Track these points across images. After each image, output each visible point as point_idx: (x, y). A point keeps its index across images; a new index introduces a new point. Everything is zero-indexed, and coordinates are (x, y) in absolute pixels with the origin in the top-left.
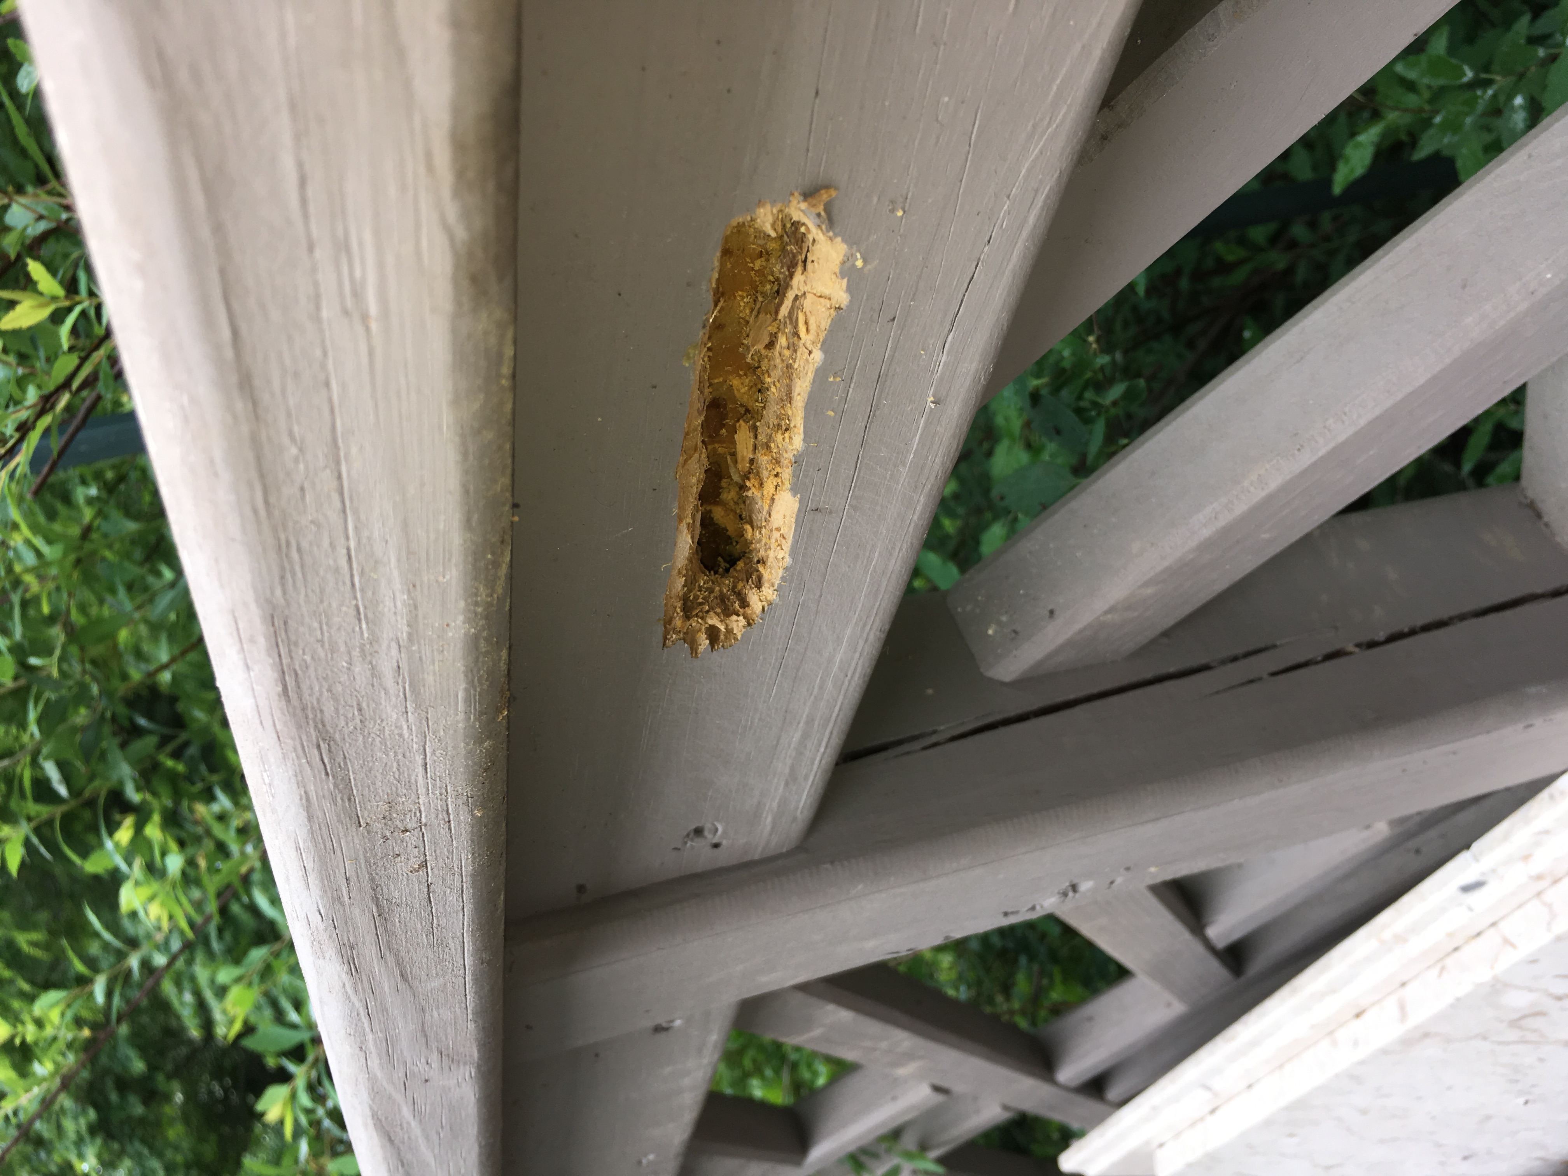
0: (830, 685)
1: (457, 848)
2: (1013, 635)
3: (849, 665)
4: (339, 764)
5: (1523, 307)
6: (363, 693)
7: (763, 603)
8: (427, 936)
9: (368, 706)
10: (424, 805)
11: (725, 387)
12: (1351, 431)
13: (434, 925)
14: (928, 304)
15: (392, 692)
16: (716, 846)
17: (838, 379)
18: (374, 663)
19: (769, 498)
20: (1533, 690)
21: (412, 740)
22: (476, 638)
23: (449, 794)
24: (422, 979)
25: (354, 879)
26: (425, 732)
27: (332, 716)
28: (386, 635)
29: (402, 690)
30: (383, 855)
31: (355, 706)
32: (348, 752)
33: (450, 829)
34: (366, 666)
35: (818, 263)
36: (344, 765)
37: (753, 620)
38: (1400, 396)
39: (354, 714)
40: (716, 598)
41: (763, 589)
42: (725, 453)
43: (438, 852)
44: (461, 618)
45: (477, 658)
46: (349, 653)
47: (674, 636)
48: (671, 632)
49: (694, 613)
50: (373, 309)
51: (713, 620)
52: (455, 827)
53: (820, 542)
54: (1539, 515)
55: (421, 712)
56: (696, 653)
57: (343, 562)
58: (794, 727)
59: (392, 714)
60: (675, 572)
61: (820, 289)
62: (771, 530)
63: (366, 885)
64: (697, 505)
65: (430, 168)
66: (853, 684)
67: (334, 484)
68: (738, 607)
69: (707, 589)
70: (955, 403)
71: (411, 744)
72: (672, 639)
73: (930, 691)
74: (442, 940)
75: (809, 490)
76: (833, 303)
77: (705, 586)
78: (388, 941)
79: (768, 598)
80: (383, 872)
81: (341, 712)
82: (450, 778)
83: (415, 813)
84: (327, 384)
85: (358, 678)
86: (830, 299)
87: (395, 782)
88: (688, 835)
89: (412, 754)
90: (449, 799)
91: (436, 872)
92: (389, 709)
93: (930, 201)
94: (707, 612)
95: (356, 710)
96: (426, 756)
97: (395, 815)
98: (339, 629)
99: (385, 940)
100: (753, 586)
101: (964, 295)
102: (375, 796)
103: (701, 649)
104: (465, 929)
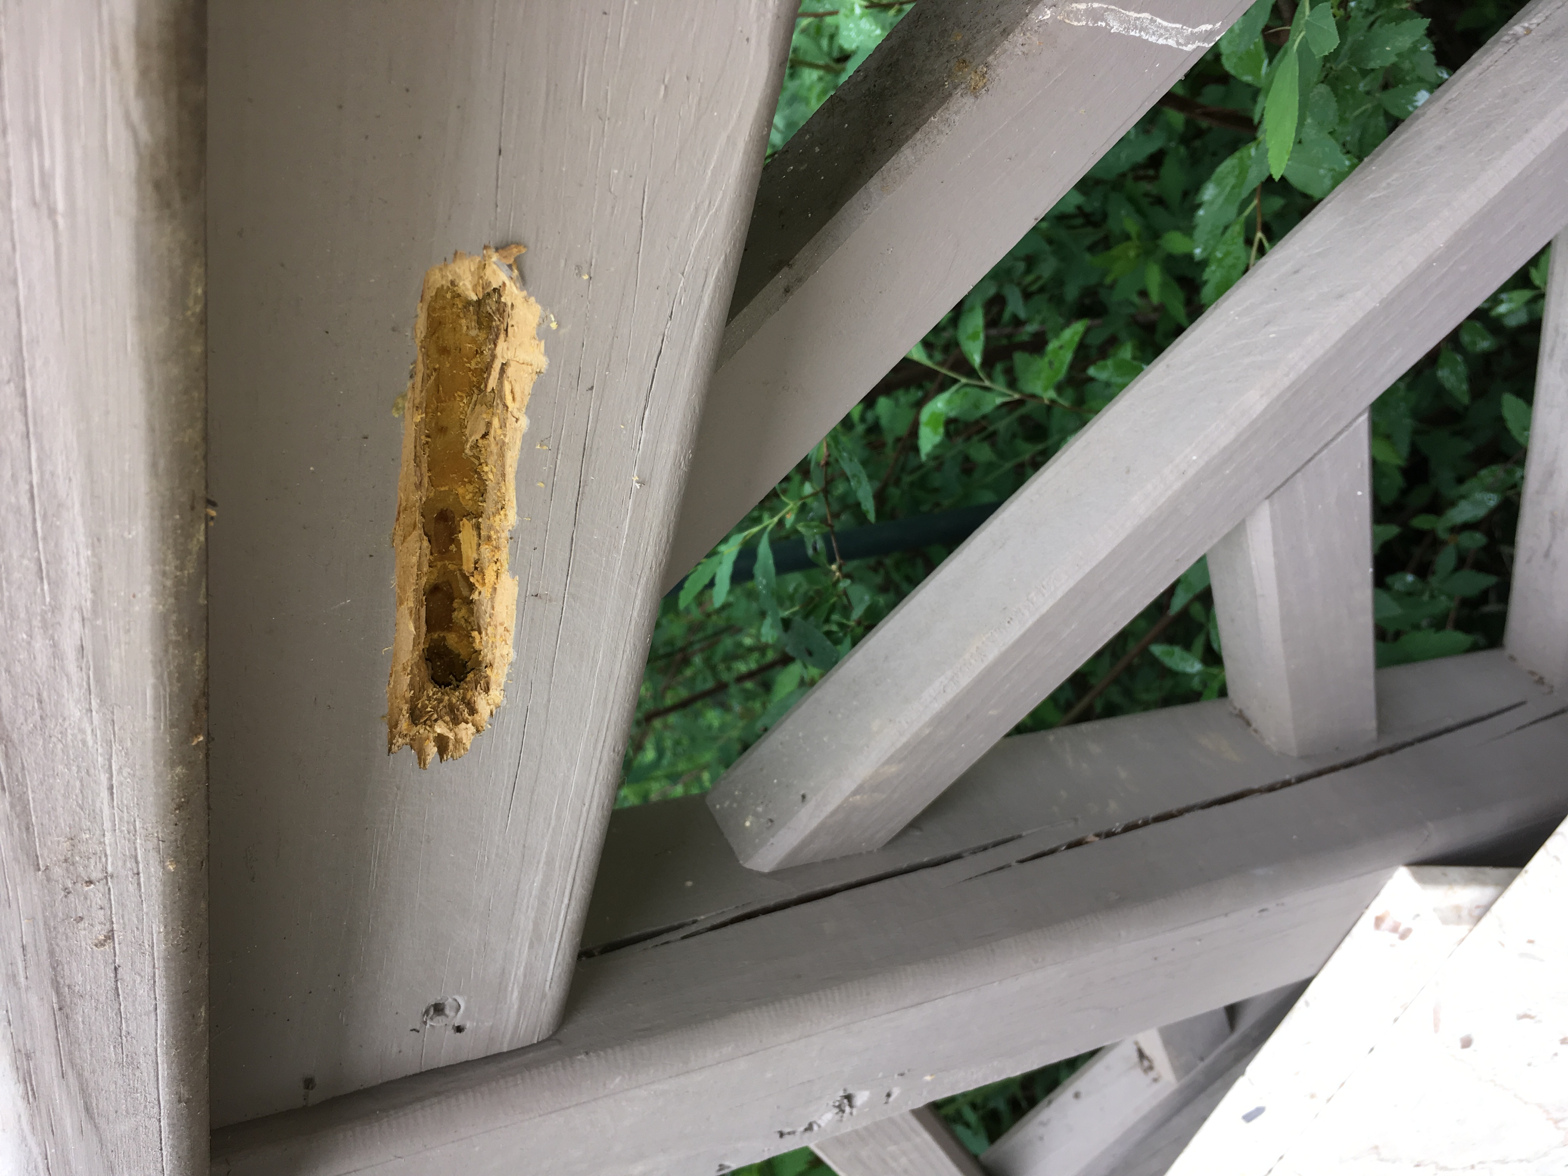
0: (567, 814)
1: (147, 914)
2: (770, 824)
3: (586, 790)
4: (17, 775)
5: (1177, 486)
6: (44, 679)
7: (492, 706)
8: (115, 1047)
9: (50, 699)
10: (110, 845)
11: (452, 497)
12: (1051, 603)
13: (124, 1033)
14: (622, 378)
15: (74, 680)
16: (459, 1029)
17: (545, 448)
18: (56, 638)
19: (491, 586)
20: (1260, 872)
21: (97, 750)
22: (164, 617)
23: (138, 833)
24: (111, 1118)
25: (30, 949)
26: (111, 741)
27: (10, 707)
28: (69, 600)
29: (85, 679)
30: (65, 917)
31: (36, 696)
32: (26, 761)
33: (139, 884)
34: (47, 641)
35: (518, 327)
36: (22, 778)
37: (482, 727)
38: (1087, 569)
39: (33, 707)
40: (445, 707)
41: (491, 692)
42: (455, 571)
43: (126, 917)
44: (148, 589)
45: (167, 646)
46: (30, 621)
47: (400, 740)
48: (397, 736)
49: (422, 721)
50: (61, 206)
51: (440, 728)
52: (144, 882)
53: (543, 635)
54: (1248, 724)
55: (106, 711)
56: (425, 764)
57: (25, 501)
58: (534, 868)
59: (74, 711)
60: (399, 668)
61: (522, 356)
62: (496, 627)
63: (44, 956)
64: (422, 600)
65: (116, 63)
66: (592, 816)
67: (17, 402)
68: (467, 715)
69: (436, 699)
70: (660, 486)
71: (95, 756)
72: (398, 744)
73: (689, 884)
74: (132, 1057)
75: (527, 571)
76: (535, 369)
77: (435, 697)
78: (70, 1053)
79: (496, 702)
80: (64, 942)
81: (20, 702)
82: (139, 810)
83: (100, 858)
84: (15, 282)
85: (39, 656)
86: (531, 365)
87: (78, 809)
88: (427, 1012)
89: (97, 771)
90: (138, 841)
91: (125, 949)
92: (72, 704)
93: (612, 269)
94: (436, 720)
95: (36, 700)
96: (112, 776)
97: (77, 859)
98: (19, 588)
99: (67, 1049)
100: (481, 691)
101: (655, 370)
102: (56, 828)
103: (429, 759)
104: (159, 1041)
